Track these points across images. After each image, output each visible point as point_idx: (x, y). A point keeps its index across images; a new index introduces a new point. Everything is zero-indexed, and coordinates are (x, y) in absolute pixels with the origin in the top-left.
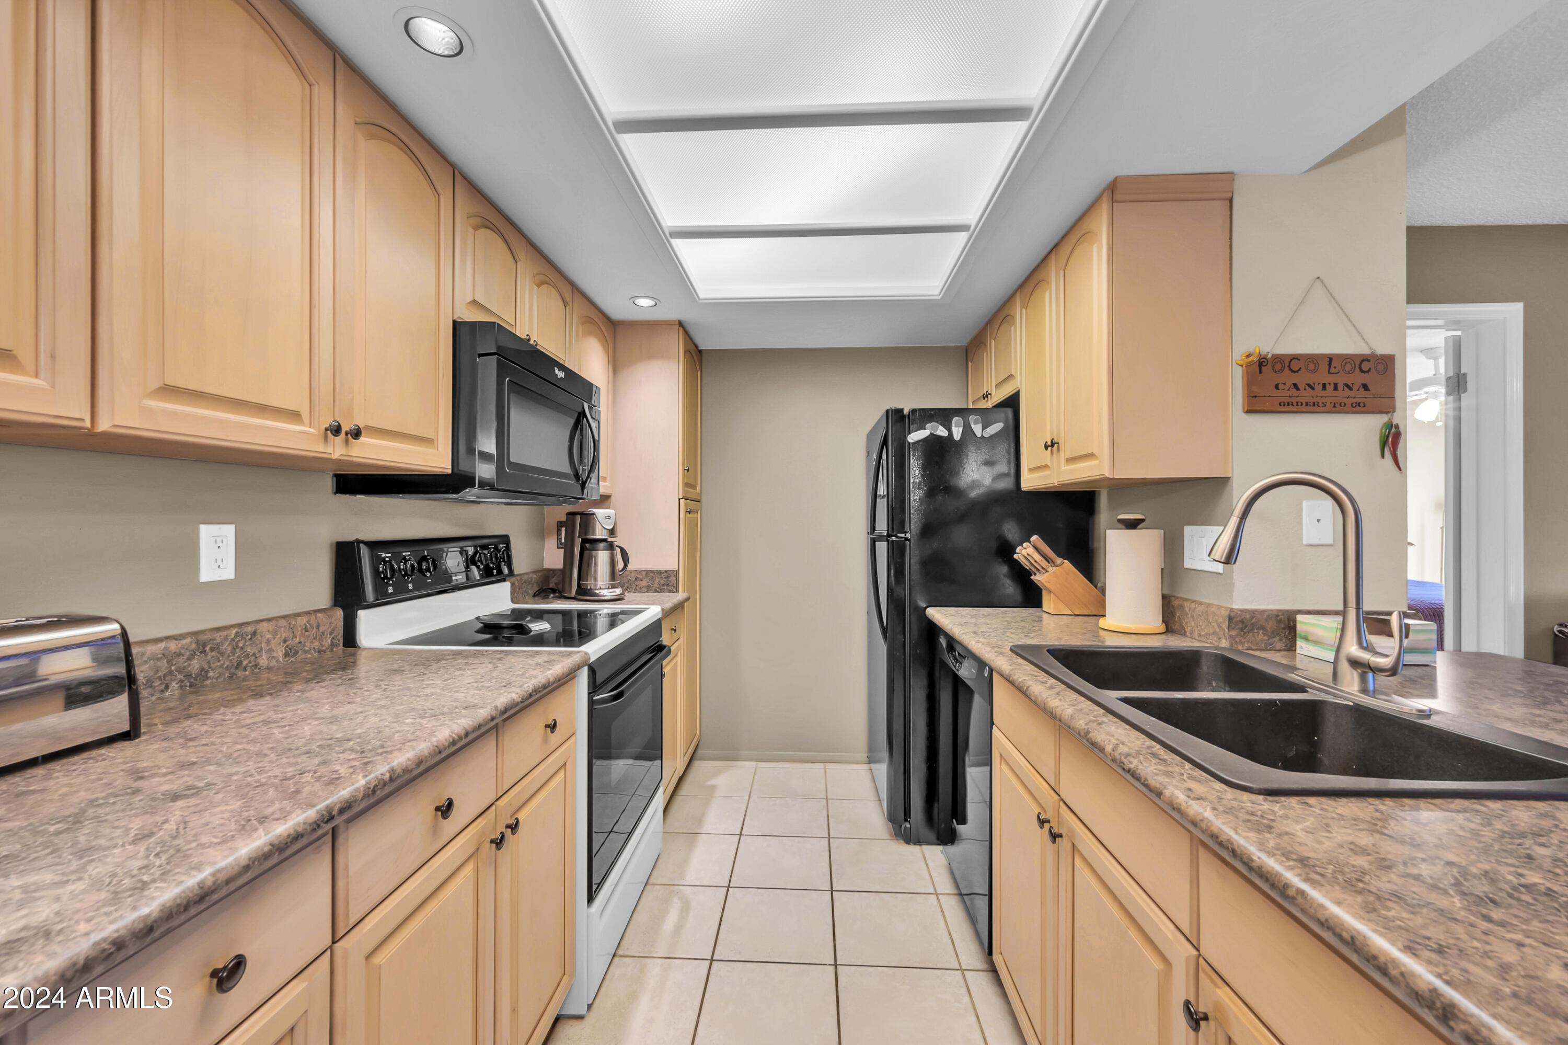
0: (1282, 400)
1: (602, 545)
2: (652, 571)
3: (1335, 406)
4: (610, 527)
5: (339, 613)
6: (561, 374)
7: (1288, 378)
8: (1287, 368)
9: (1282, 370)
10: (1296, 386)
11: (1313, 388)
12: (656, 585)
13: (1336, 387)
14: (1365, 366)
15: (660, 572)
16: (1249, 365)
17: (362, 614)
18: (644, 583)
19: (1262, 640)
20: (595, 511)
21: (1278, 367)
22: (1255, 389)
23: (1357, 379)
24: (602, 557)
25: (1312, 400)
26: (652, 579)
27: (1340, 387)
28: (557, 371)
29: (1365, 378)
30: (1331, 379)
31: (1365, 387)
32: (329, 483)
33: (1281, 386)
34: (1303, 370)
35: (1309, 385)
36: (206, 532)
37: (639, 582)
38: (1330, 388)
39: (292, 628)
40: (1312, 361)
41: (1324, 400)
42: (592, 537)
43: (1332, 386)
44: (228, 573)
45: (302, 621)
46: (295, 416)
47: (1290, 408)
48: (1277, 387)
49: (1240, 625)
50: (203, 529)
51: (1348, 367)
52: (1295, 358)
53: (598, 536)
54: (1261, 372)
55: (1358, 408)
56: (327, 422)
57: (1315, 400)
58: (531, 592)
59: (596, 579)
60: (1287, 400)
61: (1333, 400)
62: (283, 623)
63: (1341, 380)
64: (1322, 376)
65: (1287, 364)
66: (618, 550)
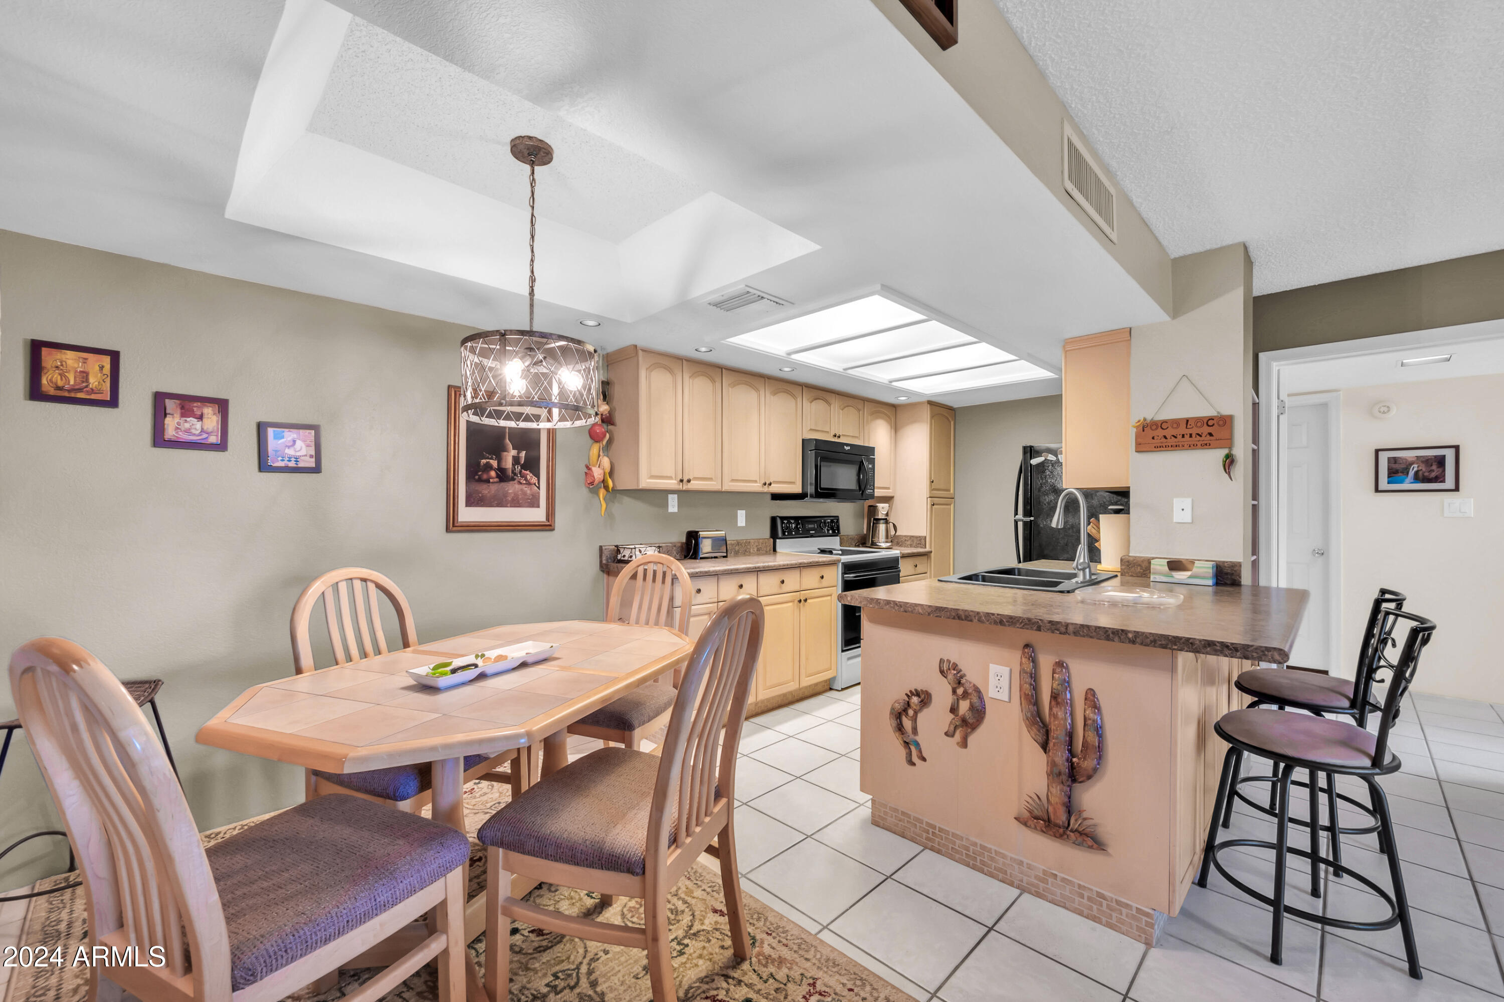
0: (1156, 445)
1: (882, 521)
2: (913, 536)
3: (1190, 446)
4: (885, 513)
5: (772, 540)
6: (848, 448)
7: (1160, 433)
8: (1160, 428)
9: (1156, 429)
10: (1165, 437)
11: (1176, 437)
12: (915, 544)
13: (1191, 436)
14: (1210, 423)
15: (917, 537)
16: (1137, 427)
17: (778, 541)
18: (909, 543)
19: (1139, 572)
20: (878, 505)
21: (1154, 427)
22: (1139, 440)
23: (1206, 430)
24: (882, 527)
25: (1175, 444)
26: (913, 541)
27: (1194, 436)
28: (845, 447)
29: (1210, 430)
30: (1189, 431)
31: (1211, 434)
32: (769, 497)
33: (1155, 438)
34: (1170, 427)
35: (1173, 436)
36: (739, 512)
37: (906, 542)
38: (1187, 437)
39: (759, 543)
40: (1176, 423)
41: (1183, 443)
42: (876, 517)
43: (1189, 435)
44: (744, 524)
45: (761, 541)
46: (756, 481)
47: (1162, 449)
48: (1153, 438)
49: (1127, 564)
50: (739, 511)
51: (1199, 424)
52: (1165, 422)
53: (880, 517)
54: (1143, 431)
55: (1206, 446)
56: (764, 482)
57: (1177, 444)
58: (854, 544)
59: (879, 538)
60: (1159, 445)
61: (1190, 443)
62: (756, 541)
63: (1194, 431)
64: (1182, 430)
65: (1160, 425)
66: (891, 525)
